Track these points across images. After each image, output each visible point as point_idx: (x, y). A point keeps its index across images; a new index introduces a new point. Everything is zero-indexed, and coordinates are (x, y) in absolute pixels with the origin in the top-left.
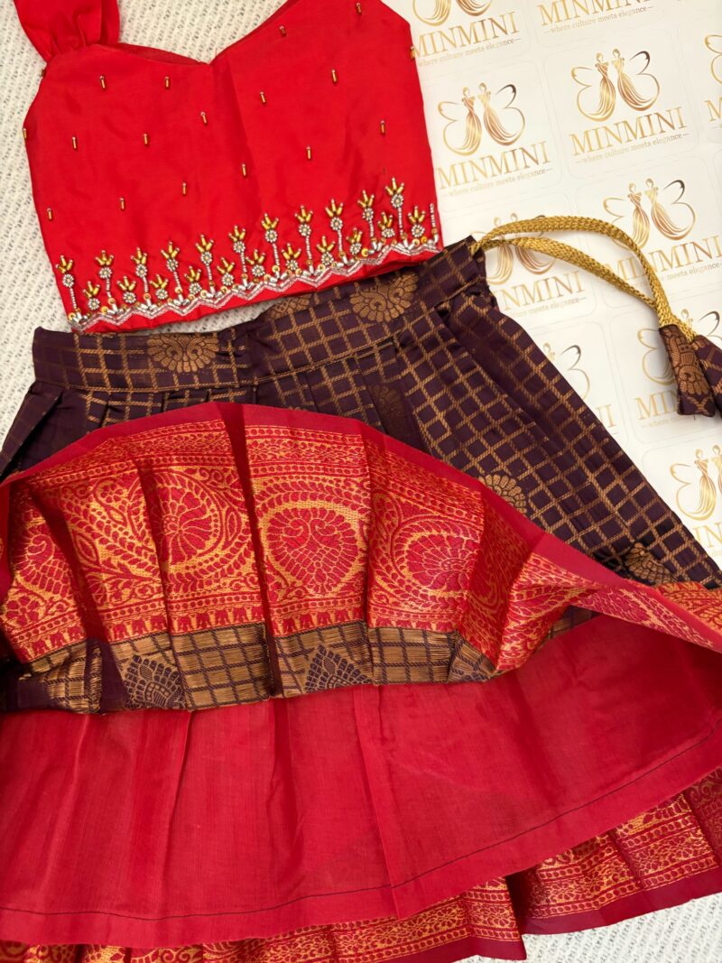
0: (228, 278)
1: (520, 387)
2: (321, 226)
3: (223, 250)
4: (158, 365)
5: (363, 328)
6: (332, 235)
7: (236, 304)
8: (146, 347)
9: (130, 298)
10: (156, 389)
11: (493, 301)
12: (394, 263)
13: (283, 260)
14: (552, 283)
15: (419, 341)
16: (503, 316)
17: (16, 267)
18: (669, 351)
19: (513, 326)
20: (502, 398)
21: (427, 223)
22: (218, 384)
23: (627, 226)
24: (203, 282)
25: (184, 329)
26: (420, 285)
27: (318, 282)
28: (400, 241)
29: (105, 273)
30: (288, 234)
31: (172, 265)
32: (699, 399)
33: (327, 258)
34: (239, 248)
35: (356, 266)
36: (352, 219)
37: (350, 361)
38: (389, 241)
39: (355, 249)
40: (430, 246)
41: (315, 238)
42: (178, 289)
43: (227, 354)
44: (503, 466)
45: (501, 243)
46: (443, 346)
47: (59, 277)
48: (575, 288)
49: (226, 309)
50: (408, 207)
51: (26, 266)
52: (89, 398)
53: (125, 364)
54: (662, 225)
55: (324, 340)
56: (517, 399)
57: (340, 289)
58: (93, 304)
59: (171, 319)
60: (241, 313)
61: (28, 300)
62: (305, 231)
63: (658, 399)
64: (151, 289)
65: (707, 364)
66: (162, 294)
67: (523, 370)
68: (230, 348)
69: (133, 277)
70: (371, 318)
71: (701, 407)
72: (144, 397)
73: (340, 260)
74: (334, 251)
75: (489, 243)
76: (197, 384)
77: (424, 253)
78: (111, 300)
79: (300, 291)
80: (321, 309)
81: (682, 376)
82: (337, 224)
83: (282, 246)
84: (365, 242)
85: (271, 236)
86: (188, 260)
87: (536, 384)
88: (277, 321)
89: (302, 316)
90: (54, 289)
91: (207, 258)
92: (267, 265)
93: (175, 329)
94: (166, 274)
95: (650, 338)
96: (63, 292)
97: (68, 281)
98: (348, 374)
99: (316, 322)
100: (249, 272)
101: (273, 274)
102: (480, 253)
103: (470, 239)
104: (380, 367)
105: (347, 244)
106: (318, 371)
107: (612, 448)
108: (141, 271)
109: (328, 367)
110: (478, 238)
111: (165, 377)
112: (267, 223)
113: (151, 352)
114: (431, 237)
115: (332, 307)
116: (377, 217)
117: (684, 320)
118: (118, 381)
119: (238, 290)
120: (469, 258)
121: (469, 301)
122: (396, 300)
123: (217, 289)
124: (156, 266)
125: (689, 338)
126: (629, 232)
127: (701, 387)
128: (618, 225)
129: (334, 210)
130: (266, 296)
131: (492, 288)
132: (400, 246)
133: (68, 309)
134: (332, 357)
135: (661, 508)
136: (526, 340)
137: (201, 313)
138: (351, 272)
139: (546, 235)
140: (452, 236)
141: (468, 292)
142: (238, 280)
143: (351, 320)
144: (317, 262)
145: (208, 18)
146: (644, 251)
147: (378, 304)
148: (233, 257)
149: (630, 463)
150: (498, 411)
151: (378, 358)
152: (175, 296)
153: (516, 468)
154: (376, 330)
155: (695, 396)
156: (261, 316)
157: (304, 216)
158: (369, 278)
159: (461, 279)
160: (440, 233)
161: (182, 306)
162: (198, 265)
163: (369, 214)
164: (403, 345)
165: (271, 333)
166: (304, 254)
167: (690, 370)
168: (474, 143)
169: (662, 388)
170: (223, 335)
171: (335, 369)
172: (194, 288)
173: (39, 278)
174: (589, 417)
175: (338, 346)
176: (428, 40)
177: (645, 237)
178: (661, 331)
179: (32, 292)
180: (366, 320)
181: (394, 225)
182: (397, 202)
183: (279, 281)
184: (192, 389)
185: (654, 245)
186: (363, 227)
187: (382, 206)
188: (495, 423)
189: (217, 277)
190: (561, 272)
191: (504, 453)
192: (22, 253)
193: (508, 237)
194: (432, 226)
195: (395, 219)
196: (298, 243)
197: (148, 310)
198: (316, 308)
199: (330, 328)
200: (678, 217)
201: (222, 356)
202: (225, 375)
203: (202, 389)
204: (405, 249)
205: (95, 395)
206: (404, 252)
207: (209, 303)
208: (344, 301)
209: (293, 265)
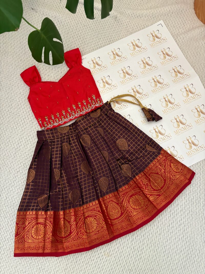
0: (69, 116)
1: (121, 123)
2: (82, 104)
3: (67, 111)
4: (60, 133)
5: (93, 119)
6: (85, 106)
7: (71, 120)
8: (57, 130)
9: (52, 123)
10: (60, 137)
11: (114, 110)
12: (96, 108)
13: (77, 111)
14: (123, 105)
15: (103, 119)
16: (116, 112)
17: (30, 122)
18: (144, 112)
19: (117, 114)
20: (119, 126)
21: (100, 100)
22: (71, 134)
23: (133, 94)
24: (64, 118)
25: (62, 126)
26: (101, 110)
27: (84, 113)
28: (96, 104)
29: (47, 120)
30: (77, 107)
31: (58, 116)
32: (151, 118)
33: (85, 109)
34: (69, 111)
35: (90, 110)
36: (88, 102)
37: (92, 125)
38: (94, 105)
39: (89, 107)
40: (101, 104)
41: (82, 107)
42: (60, 120)
43: (71, 128)
44: (122, 137)
45: (113, 101)
46: (107, 119)
47: (39, 122)
48: (126, 106)
49: (69, 121)
50: (96, 98)
51: (32, 122)
52: (49, 140)
53: (54, 134)
54: (138, 92)
55: (87, 122)
56: (121, 125)
57: (88, 114)
58: (46, 125)
59: (60, 125)
60: (72, 121)
61: (33, 127)
62: (80, 106)
63: (145, 120)
64: (56, 121)
65: (151, 113)
66: (58, 121)
67: (121, 120)
68: (71, 127)
69: (52, 119)
70: (94, 117)
71: (151, 119)
72: (58, 138)
73: (87, 109)
74: (86, 108)
75: (111, 101)
76: (67, 134)
77: (101, 105)
78: (49, 124)
79: (81, 116)
80: (86, 118)
81: (147, 115)
82: (85, 104)
83: (77, 109)
84: (91, 106)
85: (75, 108)
86: (61, 114)
87: (123, 122)
88: (79, 121)
89: (83, 119)
90: (38, 124)
91: (64, 114)
92: (75, 112)
93: (61, 127)
94: (58, 118)
95: (141, 111)
96: (40, 124)
97: (41, 122)
98: (93, 127)
99: (85, 120)
100: (72, 114)
101: (76, 114)
102: (110, 103)
103: (108, 102)
104: (98, 125)
105: (87, 107)
106: (87, 128)
107: (138, 129)
108: (53, 118)
109: (89, 127)
110: (109, 101)
111: (61, 134)
112: (73, 106)
113: (58, 131)
114: (101, 102)
115: (87, 117)
116: (91, 101)
117: (145, 106)
118: (53, 137)
119: (71, 118)
120: (108, 104)
121: (110, 111)
122: (98, 114)
123: (67, 118)
124: (56, 117)
125: (147, 109)
126: (133, 95)
127: (151, 116)
128: (131, 94)
129: (84, 101)
130: (76, 117)
131: (113, 109)
132: (96, 105)
133: (41, 127)
134: (89, 125)
135: (149, 138)
136: (120, 115)
137: (65, 123)
138: (89, 111)
139: (120, 98)
140: (105, 102)
141: (109, 110)
142: (70, 116)
143: (91, 118)
144: (83, 110)
145: (56, 75)
146: (136, 97)
147: (95, 115)
148: (69, 113)
149: (142, 132)
150: (118, 128)
151: (97, 123)
152: (60, 121)
153: (124, 137)
154: (95, 119)
155: (150, 118)
156: (76, 121)
157: (79, 103)
158: (92, 111)
159: (108, 108)
160: (102, 102)
161: (61, 122)
162: (63, 115)
163: (90, 101)
164: (101, 121)
165: (78, 123)
166: (81, 110)
167: (148, 114)
168: (105, 86)
169: (145, 118)
170: (70, 126)
171: (90, 127)
172: (63, 119)
173: (35, 123)
174: (133, 125)
175: (90, 123)
176: (93, 71)
177: (136, 95)
178: (142, 109)
179: (34, 126)
180: (93, 118)
181: (95, 102)
182: (94, 98)
183: (77, 115)
184: (66, 135)
185: (138, 96)
186: (90, 103)
187: (92, 99)
188: (119, 130)
189: (67, 117)
190: (124, 103)
191: (121, 134)
192: (31, 119)
193: (114, 100)
194: (101, 101)
195: (95, 101)
196: (79, 108)
197: (56, 124)
198: (85, 118)
199: (88, 120)
200: (140, 91)
201: (70, 129)
202: (71, 132)
203: (68, 135)
204: (97, 105)
205: (50, 140)
206: (97, 106)
207: (66, 121)
208: (89, 116)
209: (79, 112)
